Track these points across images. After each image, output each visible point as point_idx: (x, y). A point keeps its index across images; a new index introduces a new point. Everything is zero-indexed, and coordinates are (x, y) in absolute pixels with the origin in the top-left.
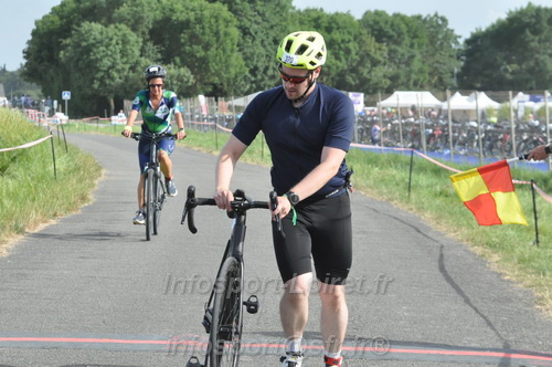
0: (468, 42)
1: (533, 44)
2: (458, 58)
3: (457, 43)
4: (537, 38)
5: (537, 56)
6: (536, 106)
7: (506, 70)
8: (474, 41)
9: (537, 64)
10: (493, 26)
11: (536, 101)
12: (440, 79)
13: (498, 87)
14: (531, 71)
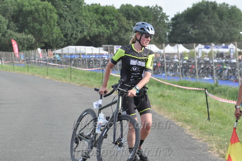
0: (173, 19)
1: (205, 20)
2: (168, 27)
3: (167, 20)
4: (207, 17)
5: (207, 26)
6: (208, 51)
7: (192, 33)
8: (177, 18)
9: (208, 30)
10: (185, 11)
11: (208, 48)
12: (160, 38)
13: (188, 41)
14: (205, 33)
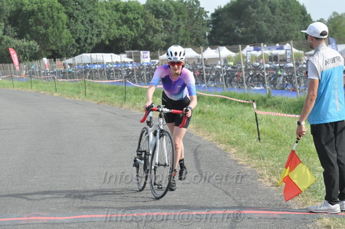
0: (213, 15)
1: (253, 15)
2: (208, 26)
3: (206, 16)
4: (256, 11)
5: (257, 22)
6: (258, 54)
7: (238, 32)
8: (218, 14)
9: (257, 27)
10: (228, 4)
11: (258, 50)
12: (198, 40)
13: (233, 42)
14: (254, 31)
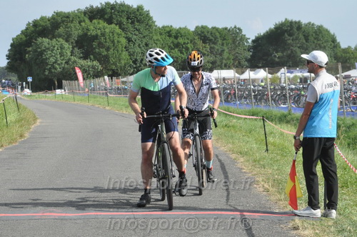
0: (253, 41)
1: (289, 42)
2: (249, 50)
3: (248, 42)
4: (291, 38)
5: (292, 48)
6: (291, 76)
7: (275, 56)
8: (258, 40)
9: (292, 52)
10: (267, 32)
11: (292, 73)
12: (239, 63)
13: (273, 66)
14: (289, 56)
